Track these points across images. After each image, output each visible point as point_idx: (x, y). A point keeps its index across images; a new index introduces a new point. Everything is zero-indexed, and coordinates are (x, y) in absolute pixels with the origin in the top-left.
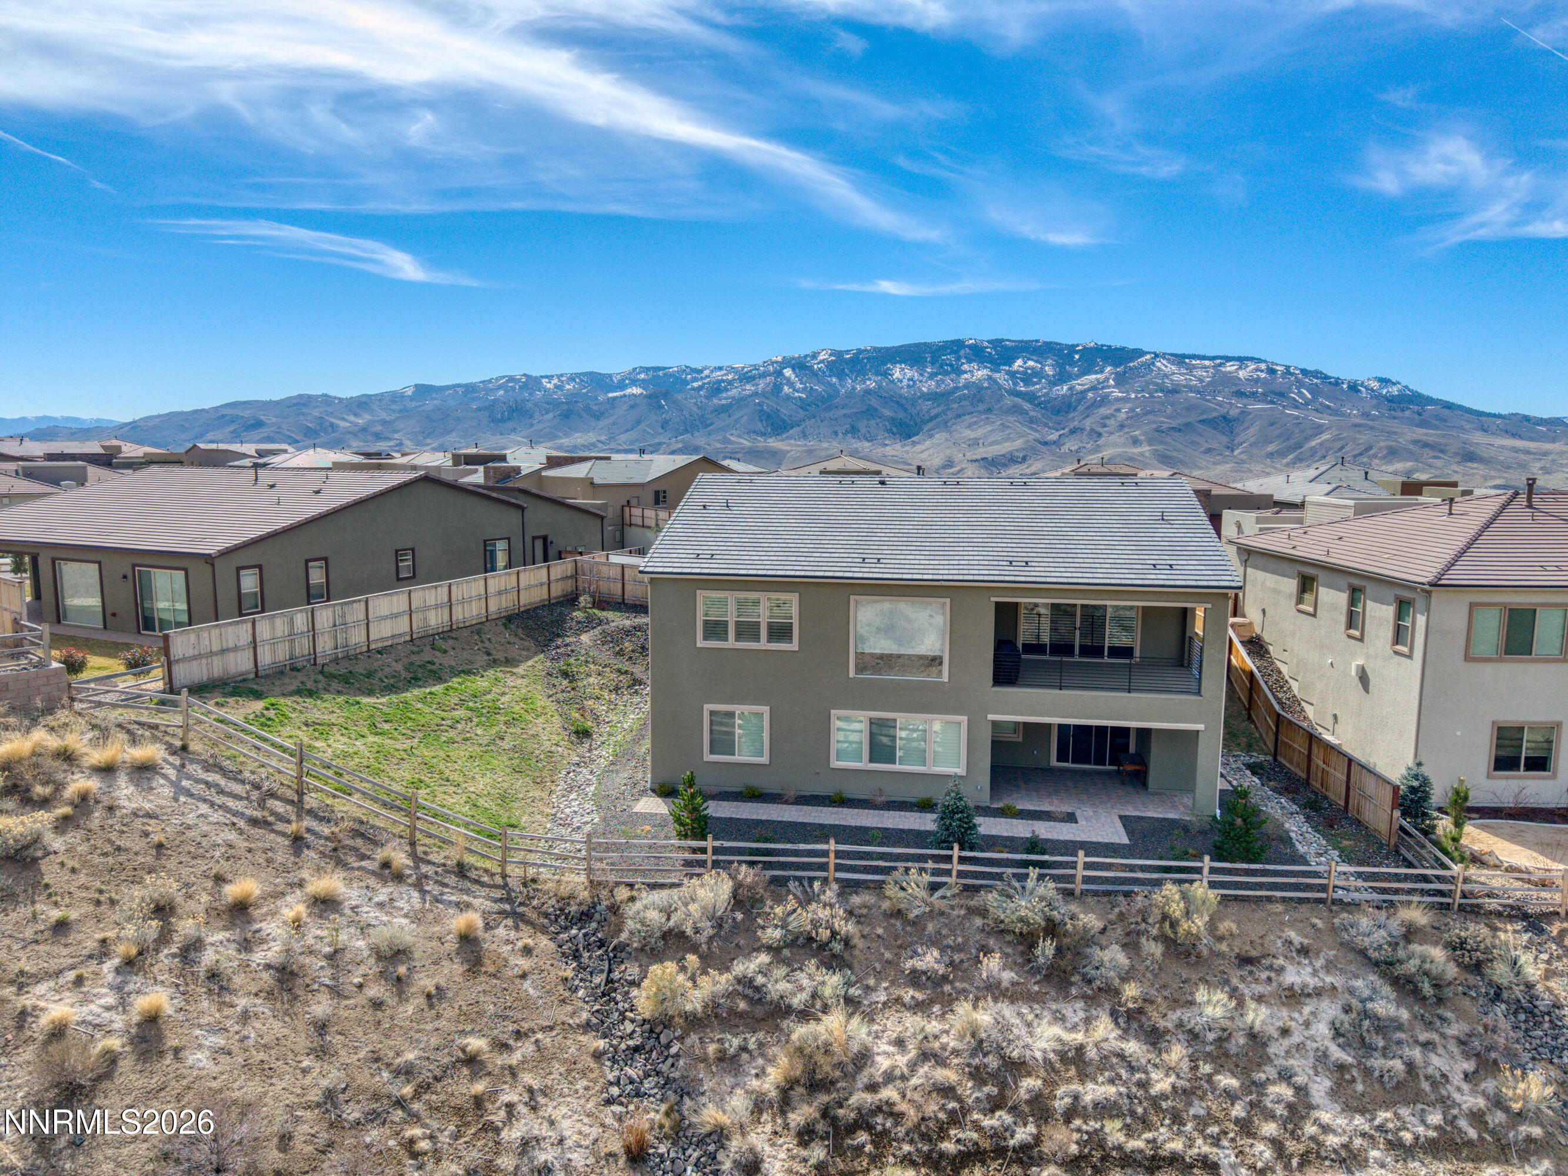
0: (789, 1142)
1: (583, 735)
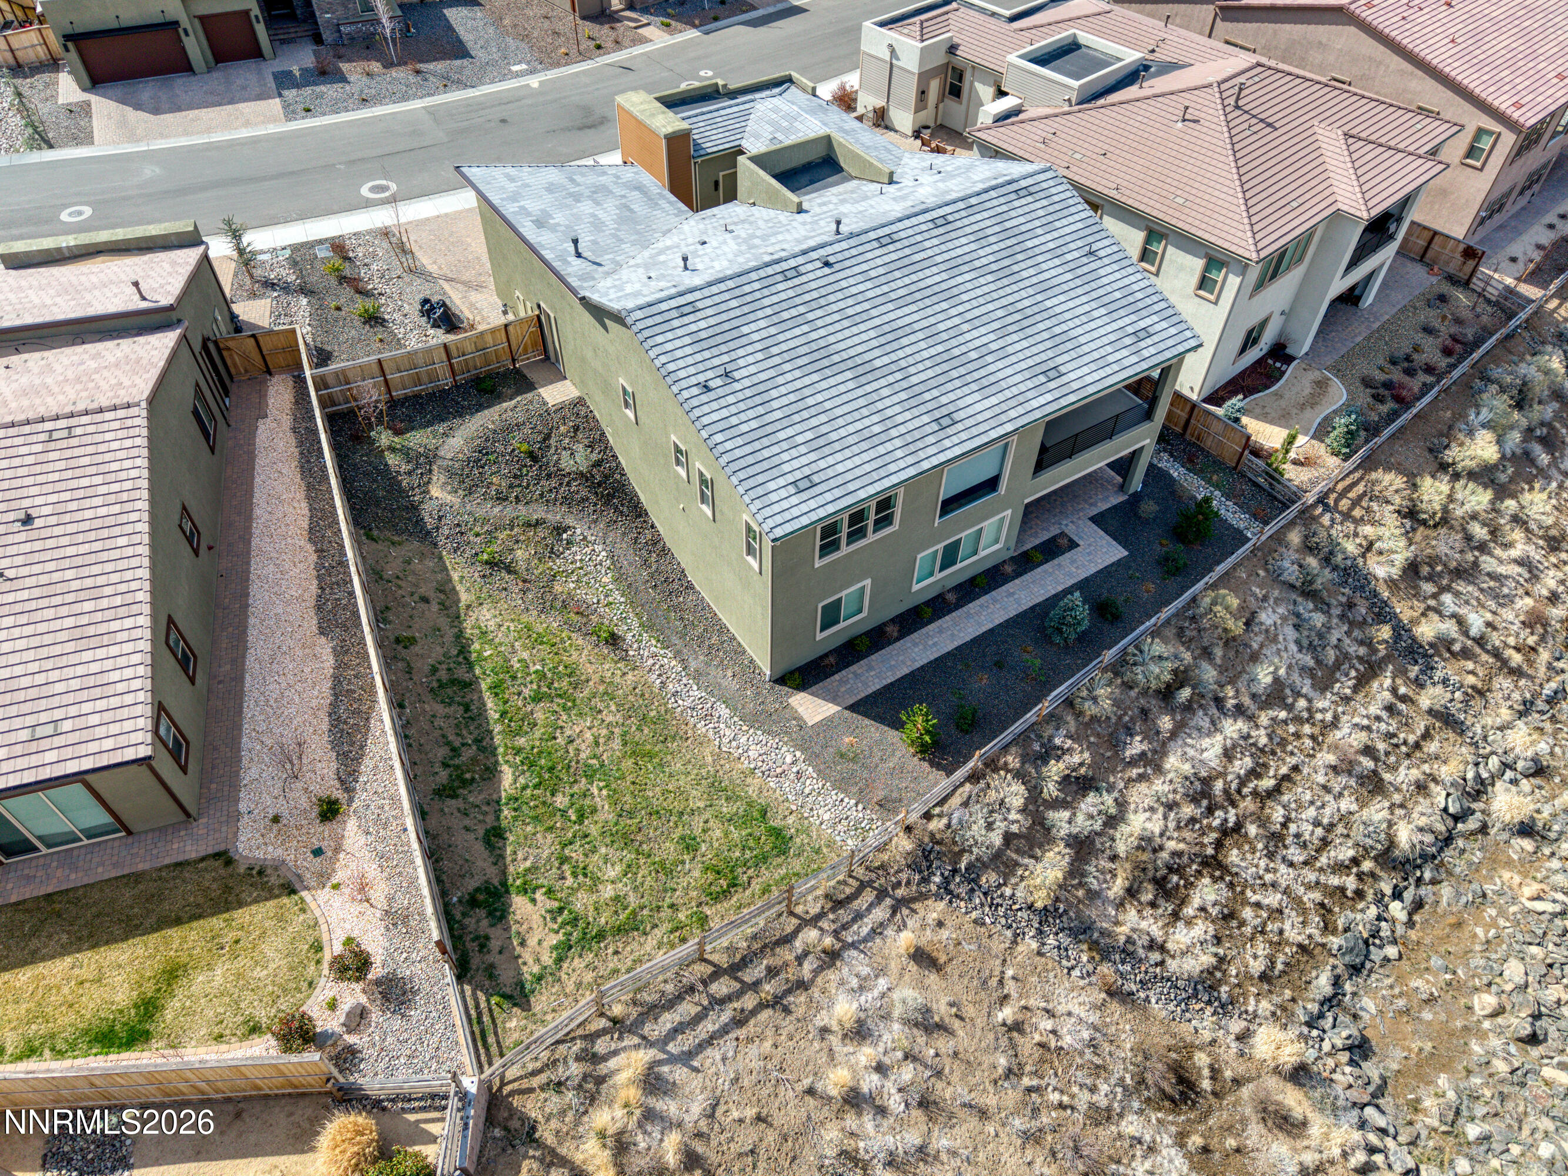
0: (1148, 911)
1: (614, 640)
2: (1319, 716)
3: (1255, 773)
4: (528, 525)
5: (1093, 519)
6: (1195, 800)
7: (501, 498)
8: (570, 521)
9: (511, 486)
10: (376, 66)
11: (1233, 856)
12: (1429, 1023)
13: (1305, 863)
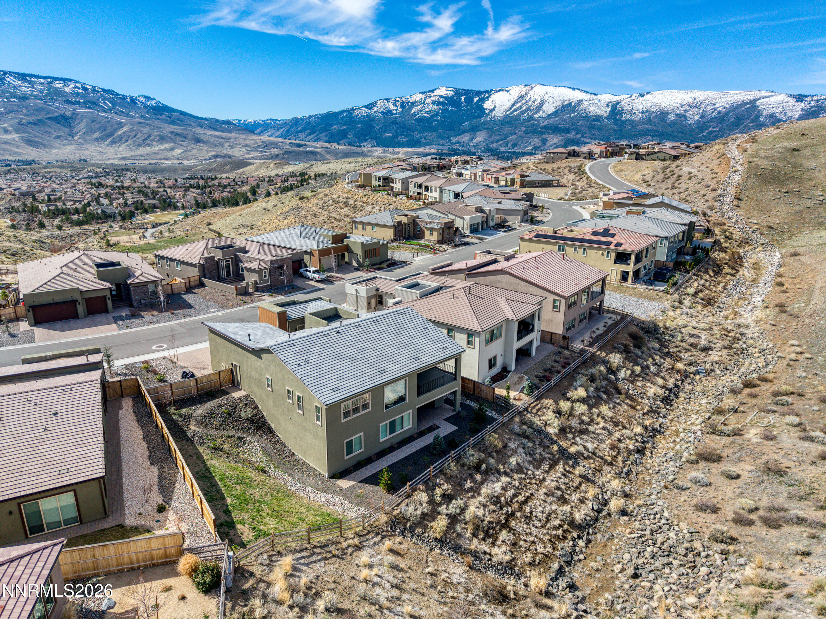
0: (482, 542)
1: (264, 471)
2: (537, 477)
3: (515, 495)
4: (228, 437)
5: (445, 420)
6: (495, 504)
7: (217, 429)
8: (244, 435)
9: (221, 425)
10: (155, 313)
11: (513, 523)
12: (599, 578)
13: (542, 527)
